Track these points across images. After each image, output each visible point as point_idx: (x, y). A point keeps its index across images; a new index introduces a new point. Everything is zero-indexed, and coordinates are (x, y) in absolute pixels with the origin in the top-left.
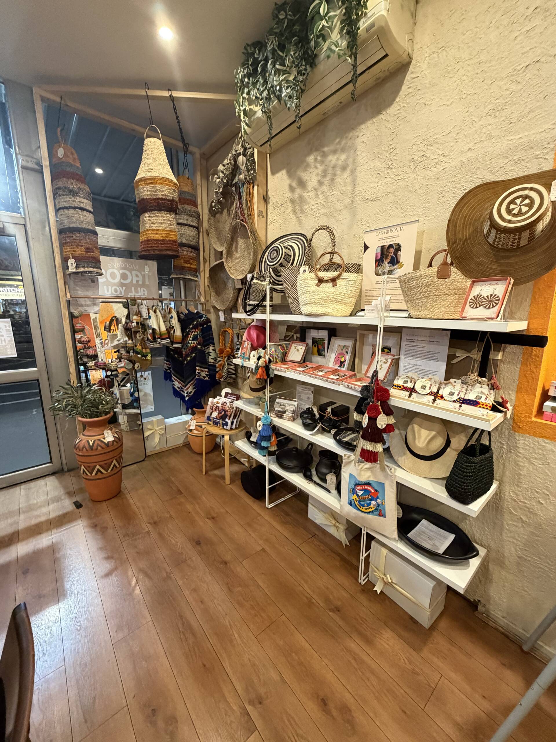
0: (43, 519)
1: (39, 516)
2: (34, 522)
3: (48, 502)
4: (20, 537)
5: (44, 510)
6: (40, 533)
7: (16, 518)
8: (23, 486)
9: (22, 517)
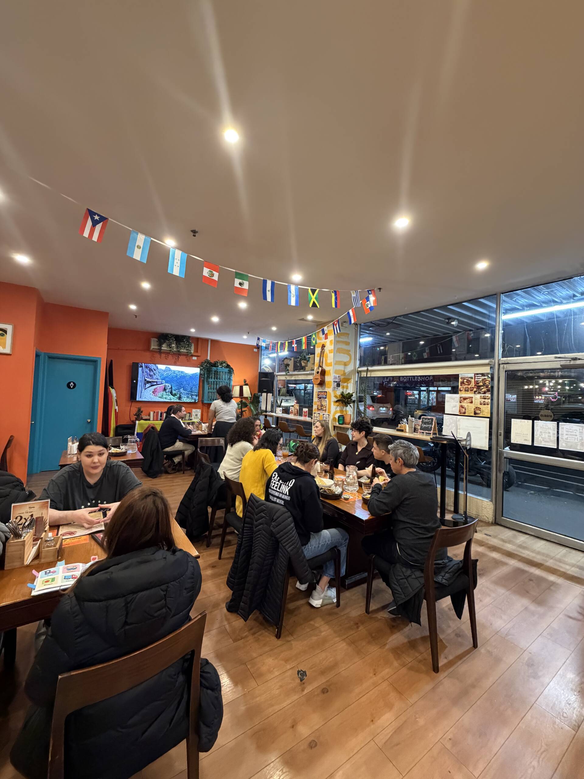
0: (562, 570)
1: (561, 567)
2: (555, 567)
3: (573, 565)
4: (541, 567)
5: (568, 567)
6: (553, 574)
7: (547, 559)
8: (567, 549)
9: (551, 561)
